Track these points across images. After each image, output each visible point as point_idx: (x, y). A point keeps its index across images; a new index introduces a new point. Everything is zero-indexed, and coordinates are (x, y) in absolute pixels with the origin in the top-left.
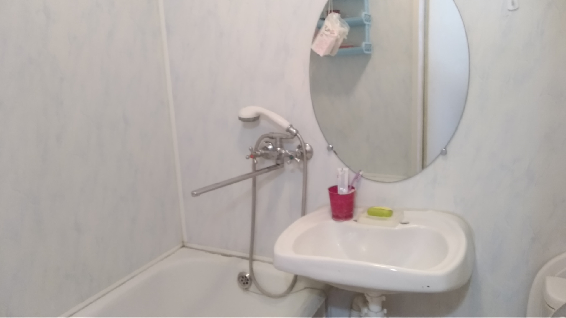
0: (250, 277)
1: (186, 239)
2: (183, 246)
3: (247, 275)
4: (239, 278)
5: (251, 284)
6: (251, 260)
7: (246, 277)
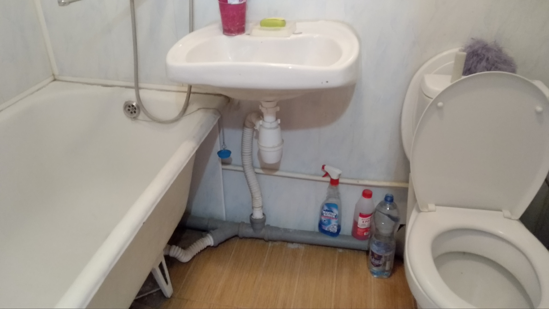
0: (137, 105)
1: (56, 73)
2: (55, 80)
3: (134, 104)
4: (125, 108)
5: (139, 113)
6: (137, 88)
7: (133, 106)
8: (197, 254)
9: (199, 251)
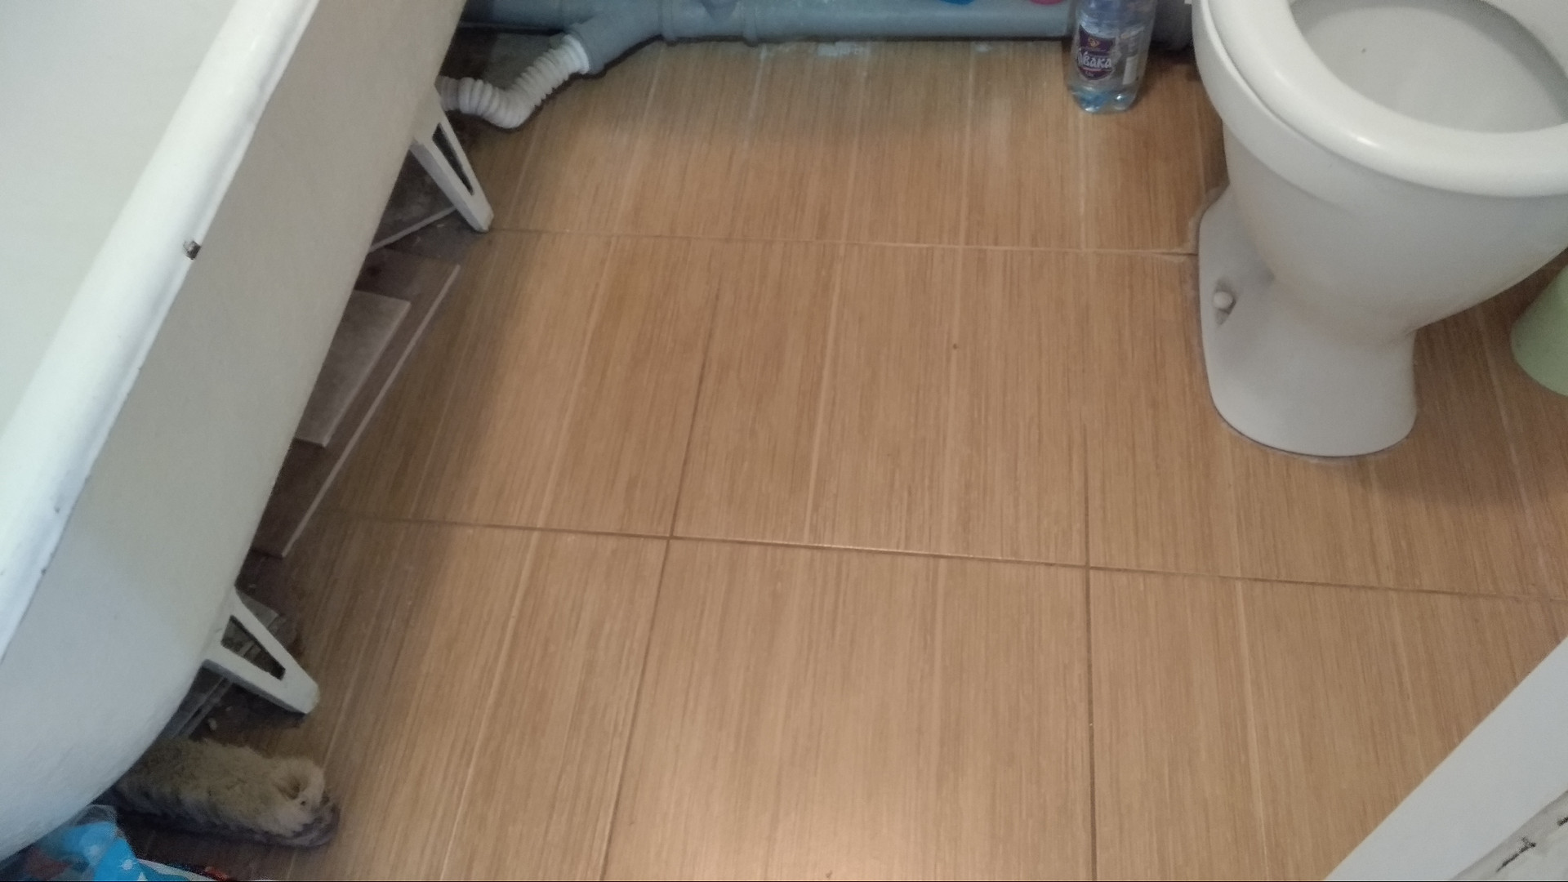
8: (543, 101)
9: (549, 91)
